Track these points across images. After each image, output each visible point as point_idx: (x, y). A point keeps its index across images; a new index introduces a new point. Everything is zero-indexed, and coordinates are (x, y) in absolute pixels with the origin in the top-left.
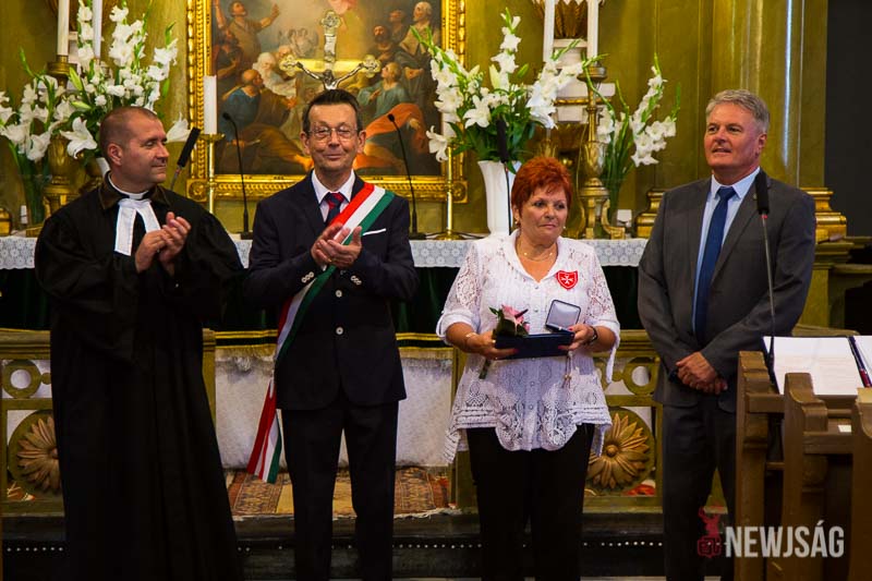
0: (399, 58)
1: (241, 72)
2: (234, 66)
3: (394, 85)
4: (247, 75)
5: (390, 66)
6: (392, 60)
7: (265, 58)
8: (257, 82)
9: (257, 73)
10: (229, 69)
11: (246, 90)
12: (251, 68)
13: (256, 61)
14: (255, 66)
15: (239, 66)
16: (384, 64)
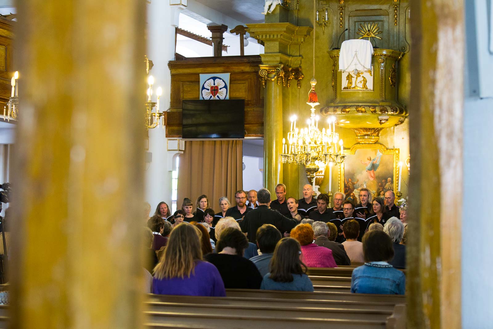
0: (384, 190)
1: (351, 193)
2: (349, 192)
3: (383, 196)
4: (352, 194)
5: (382, 192)
6: (383, 191)
7: (355, 190)
8: (354, 196)
9: (354, 194)
10: (347, 193)
11: (351, 197)
12: (352, 192)
13: (353, 191)
14: (353, 192)
15: (350, 192)
16: (381, 191)
